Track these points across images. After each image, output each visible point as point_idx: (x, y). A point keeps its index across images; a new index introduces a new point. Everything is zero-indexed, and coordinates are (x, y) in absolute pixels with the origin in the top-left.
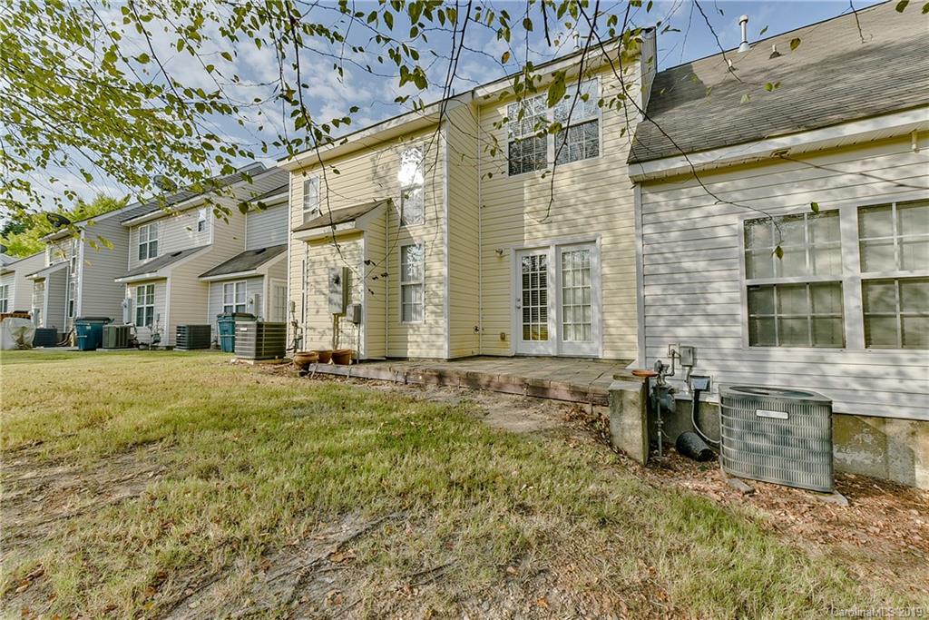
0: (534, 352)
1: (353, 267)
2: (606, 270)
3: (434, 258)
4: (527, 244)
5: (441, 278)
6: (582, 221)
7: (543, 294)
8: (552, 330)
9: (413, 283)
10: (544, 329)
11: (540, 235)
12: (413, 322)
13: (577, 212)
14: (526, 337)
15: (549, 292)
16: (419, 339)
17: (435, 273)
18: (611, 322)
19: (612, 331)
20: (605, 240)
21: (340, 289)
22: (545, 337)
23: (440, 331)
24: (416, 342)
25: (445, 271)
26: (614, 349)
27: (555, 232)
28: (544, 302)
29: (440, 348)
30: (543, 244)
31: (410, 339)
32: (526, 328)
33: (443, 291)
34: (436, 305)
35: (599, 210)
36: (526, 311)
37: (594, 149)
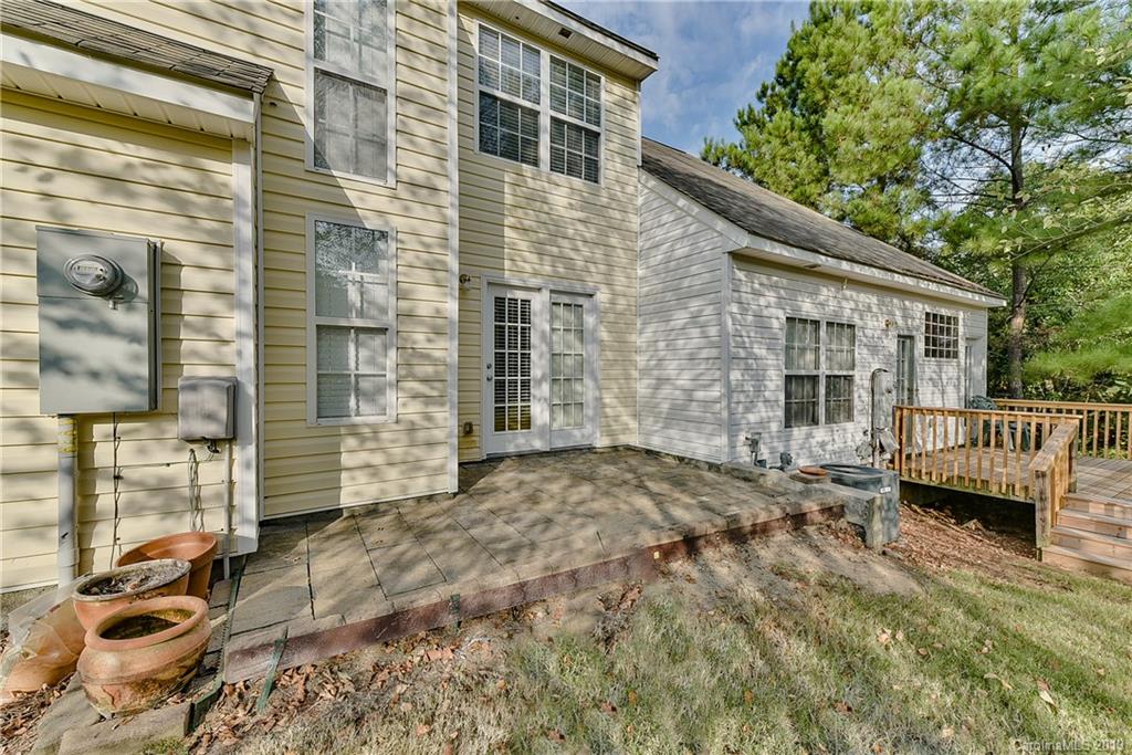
0: (511, 449)
2: (604, 335)
4: (508, 277)
6: (580, 263)
7: (526, 357)
8: (539, 412)
9: (359, 323)
10: (526, 413)
11: (527, 266)
12: (357, 420)
13: (576, 250)
14: (500, 427)
15: (534, 356)
16: (377, 459)
18: (607, 401)
19: (608, 411)
20: (602, 296)
21: (134, 320)
22: (527, 424)
24: (368, 466)
25: (452, 307)
26: (611, 434)
27: (548, 269)
28: (526, 371)
30: (533, 282)
31: (346, 460)
32: (499, 411)
34: (425, 381)
35: (599, 253)
36: (500, 386)
37: (592, 173)
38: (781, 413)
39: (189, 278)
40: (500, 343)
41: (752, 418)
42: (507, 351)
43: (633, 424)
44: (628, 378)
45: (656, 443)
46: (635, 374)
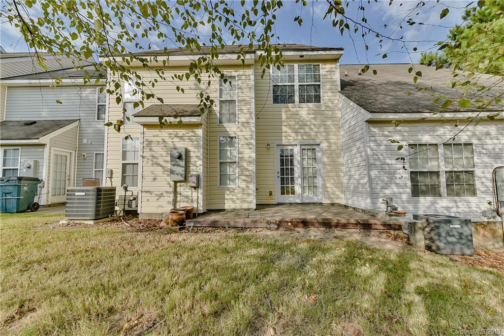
0: (287, 202)
1: (191, 148)
2: (325, 159)
3: (246, 147)
4: (284, 142)
5: (250, 159)
6: (313, 134)
7: (292, 169)
8: (298, 189)
9: (229, 161)
10: (293, 189)
11: (291, 138)
12: (229, 186)
13: (311, 129)
14: (283, 193)
15: (295, 169)
16: (234, 197)
17: (246, 156)
18: (328, 185)
19: (329, 189)
20: (324, 145)
21: (183, 163)
22: (293, 193)
23: (251, 192)
24: (232, 199)
25: (253, 155)
26: (330, 198)
27: (300, 138)
28: (292, 174)
29: (251, 202)
30: (294, 143)
31: (226, 197)
32: (283, 188)
33: (252, 168)
34: (246, 176)
35: (322, 130)
36: (282, 179)
37: (318, 99)
38: (409, 190)
39: (192, 154)
40: (282, 164)
41: (387, 192)
42: (285, 167)
43: (342, 196)
44: (339, 176)
45: (350, 203)
46: (342, 175)
